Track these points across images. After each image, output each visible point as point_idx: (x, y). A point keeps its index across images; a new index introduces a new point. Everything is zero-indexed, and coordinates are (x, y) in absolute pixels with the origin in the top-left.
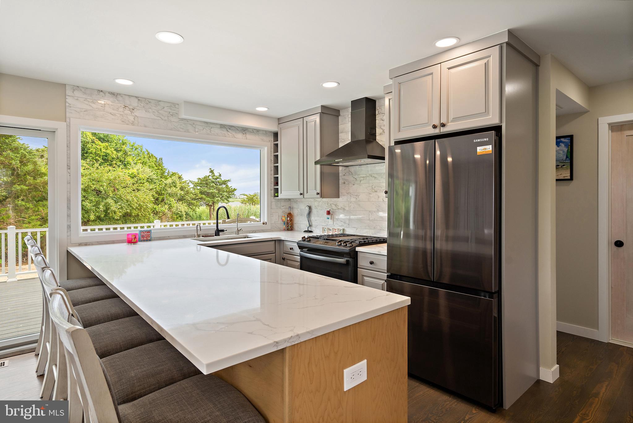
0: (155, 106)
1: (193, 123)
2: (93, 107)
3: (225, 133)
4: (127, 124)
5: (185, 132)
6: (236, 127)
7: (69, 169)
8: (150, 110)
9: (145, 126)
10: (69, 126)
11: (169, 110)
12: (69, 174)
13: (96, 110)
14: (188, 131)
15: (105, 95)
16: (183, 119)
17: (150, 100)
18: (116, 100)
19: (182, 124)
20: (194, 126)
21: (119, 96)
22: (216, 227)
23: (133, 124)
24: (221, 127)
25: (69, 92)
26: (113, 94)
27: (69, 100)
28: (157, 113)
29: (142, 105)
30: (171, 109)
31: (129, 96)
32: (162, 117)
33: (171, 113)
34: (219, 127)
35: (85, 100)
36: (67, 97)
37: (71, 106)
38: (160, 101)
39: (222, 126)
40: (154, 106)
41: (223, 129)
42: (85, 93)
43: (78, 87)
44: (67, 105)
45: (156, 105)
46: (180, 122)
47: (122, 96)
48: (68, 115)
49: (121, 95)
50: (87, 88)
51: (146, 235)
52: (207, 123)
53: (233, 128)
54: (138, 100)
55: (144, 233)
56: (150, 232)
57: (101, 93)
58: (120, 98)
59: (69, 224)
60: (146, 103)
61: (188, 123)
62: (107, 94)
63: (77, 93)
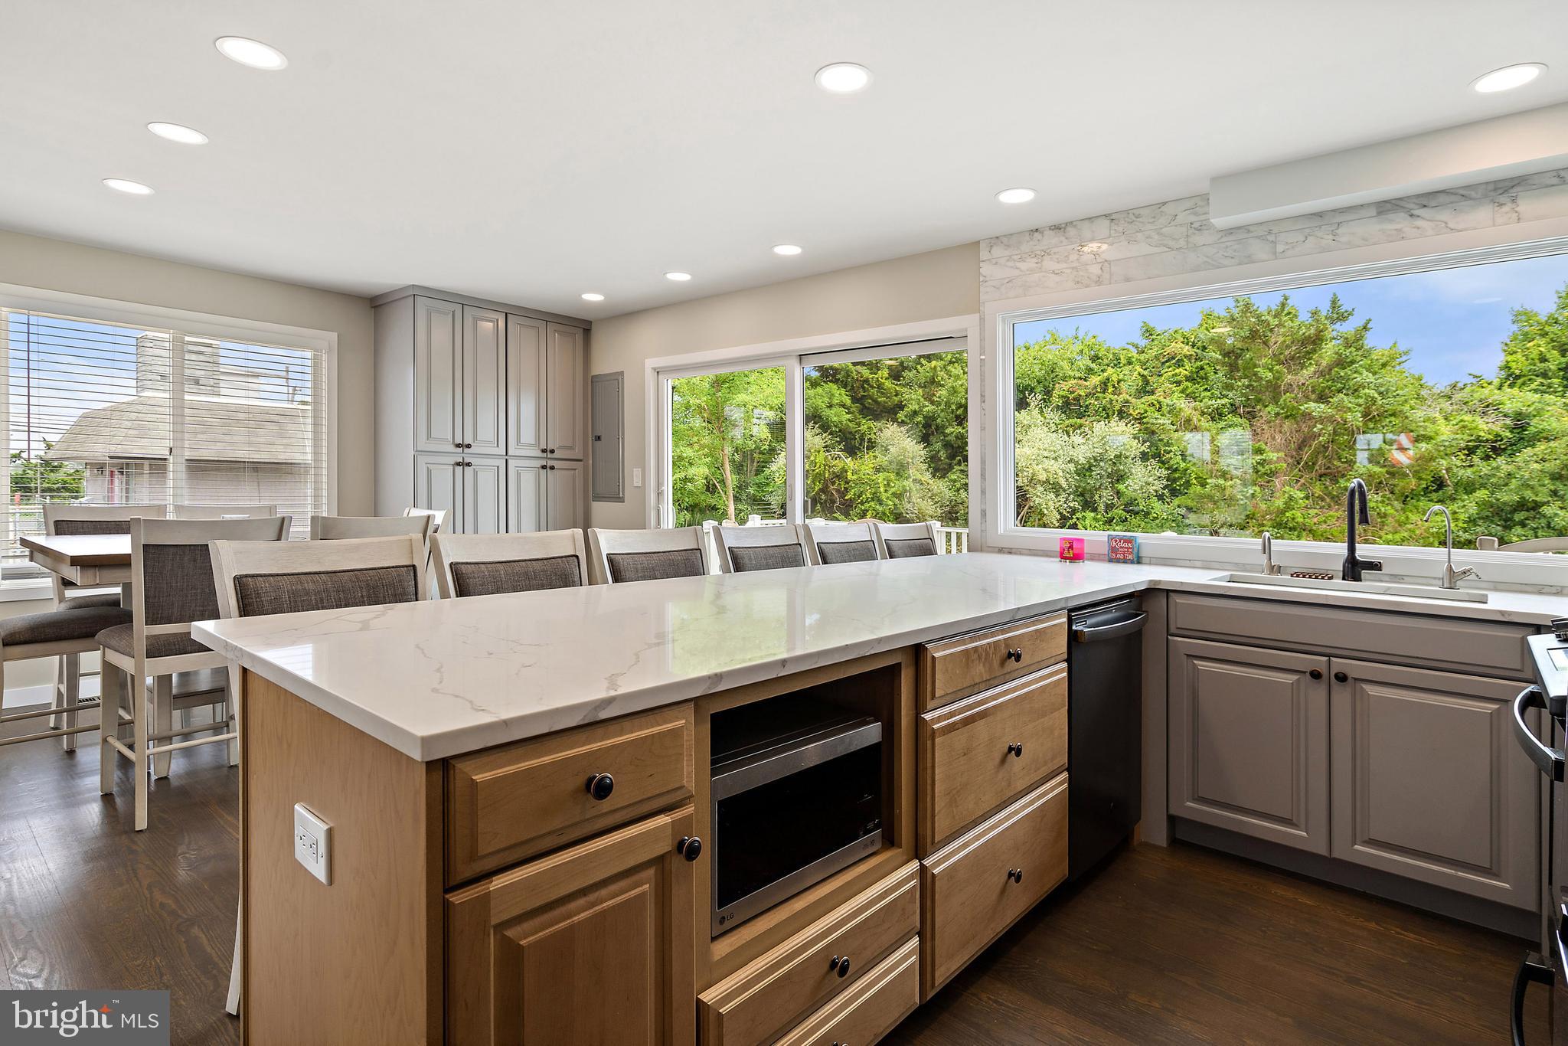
0: (1153, 220)
1: (1268, 230)
2: (1021, 271)
3: (1398, 226)
4: (1087, 286)
5: (1240, 264)
6: (1458, 191)
7: (984, 402)
8: (1139, 235)
9: (1127, 280)
10: (982, 320)
11: (1193, 218)
12: (983, 412)
13: (1028, 273)
14: (1250, 260)
15: (1043, 236)
16: (1230, 231)
17: (1136, 212)
18: (1063, 239)
19: (1229, 244)
20: (1271, 238)
21: (1069, 229)
22: (1345, 552)
23: (1099, 282)
24: (1379, 213)
25: (984, 254)
26: (1057, 228)
27: (985, 269)
28: (1156, 237)
29: (1120, 229)
30: (1196, 214)
31: (1090, 219)
32: (1171, 243)
33: (1196, 225)
34: (1373, 212)
35: (1008, 260)
36: (981, 265)
37: (987, 279)
38: (1165, 203)
39: (1386, 207)
40: (1149, 223)
41: (1391, 216)
42: (1008, 246)
43: (997, 238)
44: (982, 279)
45: (1154, 217)
46: (1223, 240)
47: (1075, 226)
48: (983, 297)
49: (1074, 223)
50: (1011, 235)
51: (1121, 547)
52: (1320, 215)
53: (1442, 198)
54: (1109, 221)
55: (1116, 541)
56: (1134, 542)
57: (1036, 234)
58: (1071, 231)
59: (983, 507)
60: (1128, 222)
61: (1251, 235)
62: (1048, 233)
63: (998, 251)
